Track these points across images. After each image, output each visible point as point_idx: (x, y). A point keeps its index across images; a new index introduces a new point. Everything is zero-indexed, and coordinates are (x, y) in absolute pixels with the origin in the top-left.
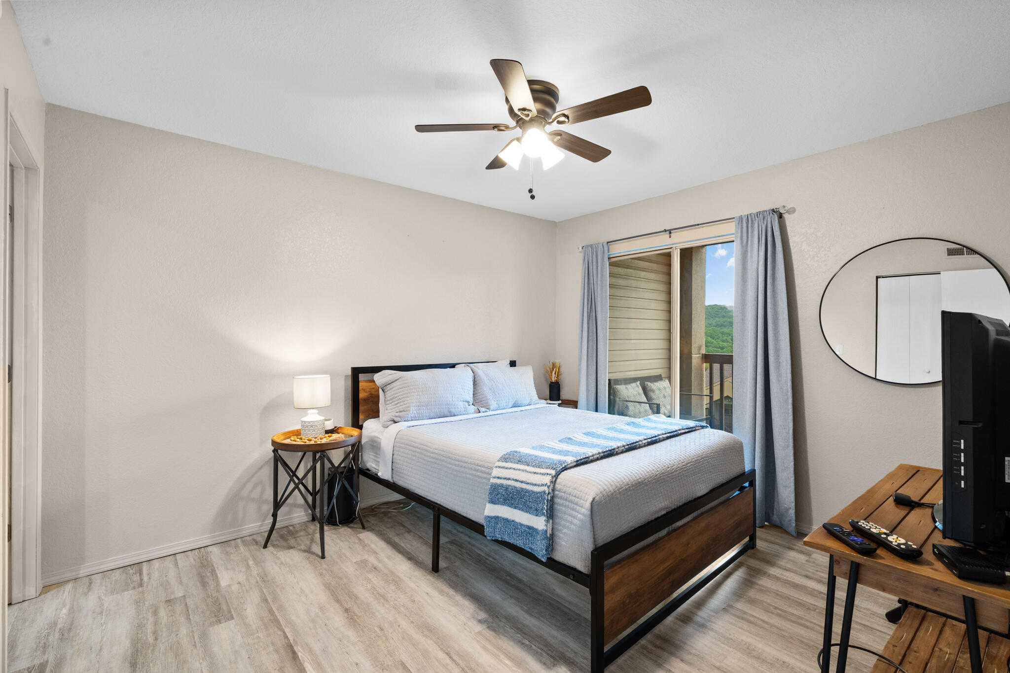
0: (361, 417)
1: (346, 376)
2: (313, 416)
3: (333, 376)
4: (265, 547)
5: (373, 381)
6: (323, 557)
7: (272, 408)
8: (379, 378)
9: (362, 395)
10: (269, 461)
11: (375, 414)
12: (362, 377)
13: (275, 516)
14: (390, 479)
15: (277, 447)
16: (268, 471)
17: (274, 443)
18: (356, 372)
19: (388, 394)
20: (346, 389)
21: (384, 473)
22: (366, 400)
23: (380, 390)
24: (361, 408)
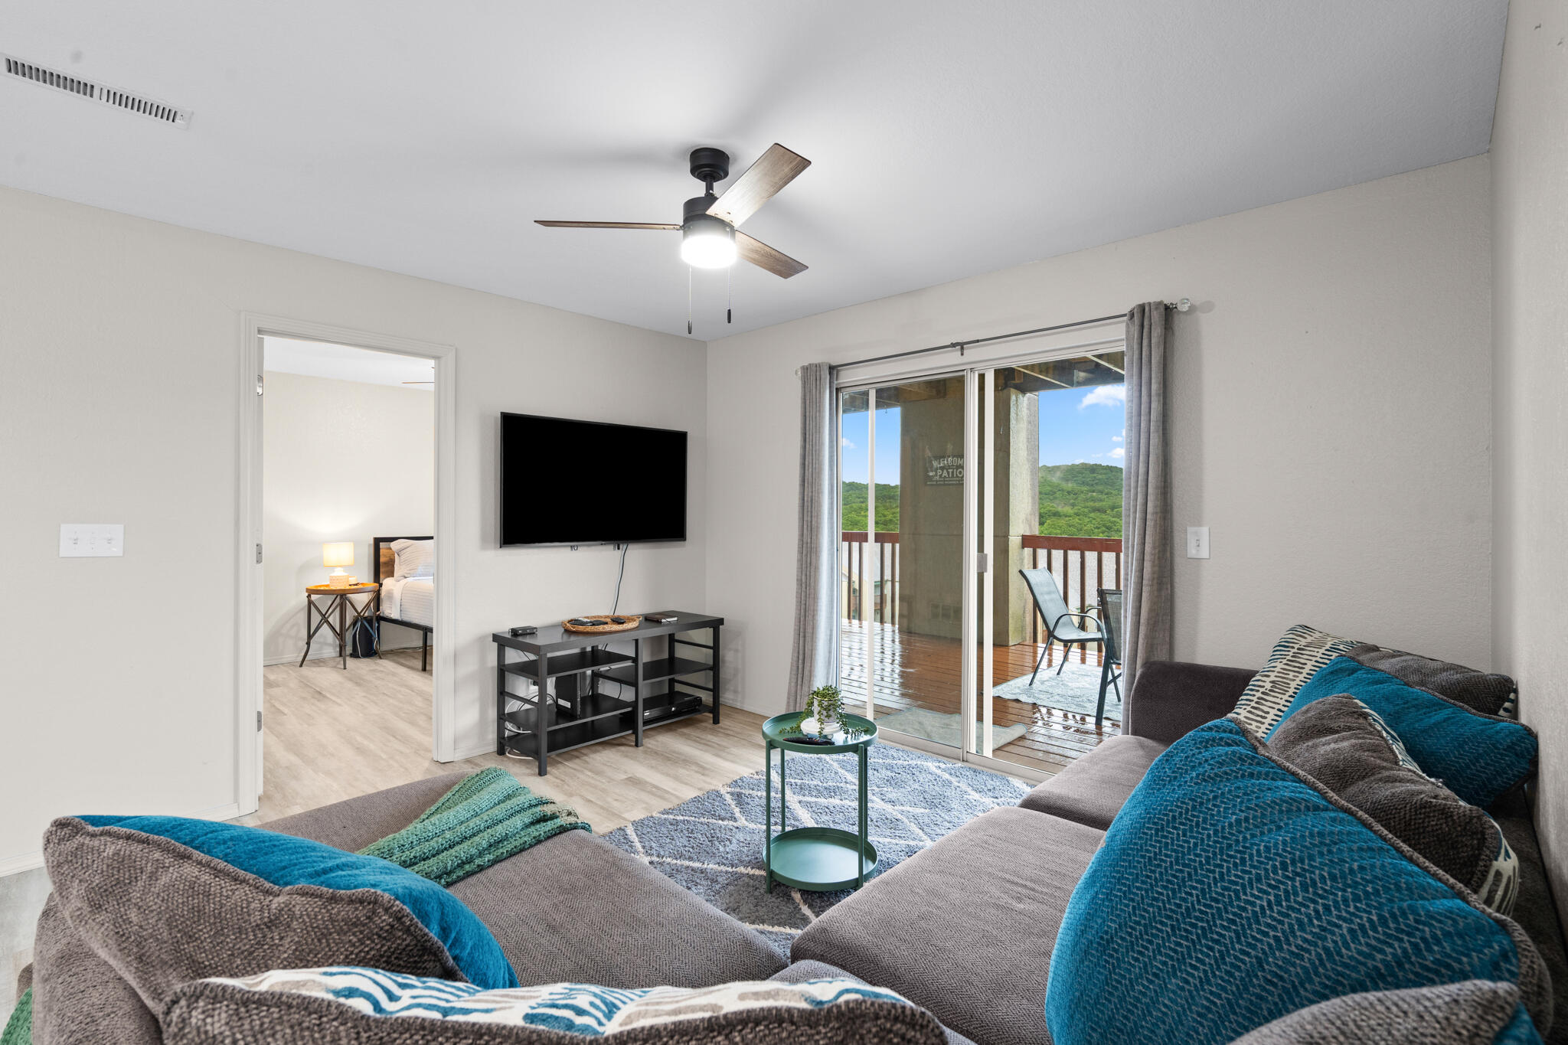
0: (382, 576)
1: (370, 545)
2: (339, 573)
3: (357, 544)
4: (301, 666)
5: (390, 549)
6: (345, 668)
7: (305, 568)
8: (394, 545)
9: (382, 559)
10: (302, 609)
11: (391, 574)
12: (382, 545)
13: (308, 644)
14: (400, 619)
15: (311, 592)
16: (304, 616)
17: (308, 590)
18: (378, 541)
19: (403, 557)
20: (369, 555)
21: (394, 614)
22: (386, 564)
23: (396, 555)
24: (382, 570)
